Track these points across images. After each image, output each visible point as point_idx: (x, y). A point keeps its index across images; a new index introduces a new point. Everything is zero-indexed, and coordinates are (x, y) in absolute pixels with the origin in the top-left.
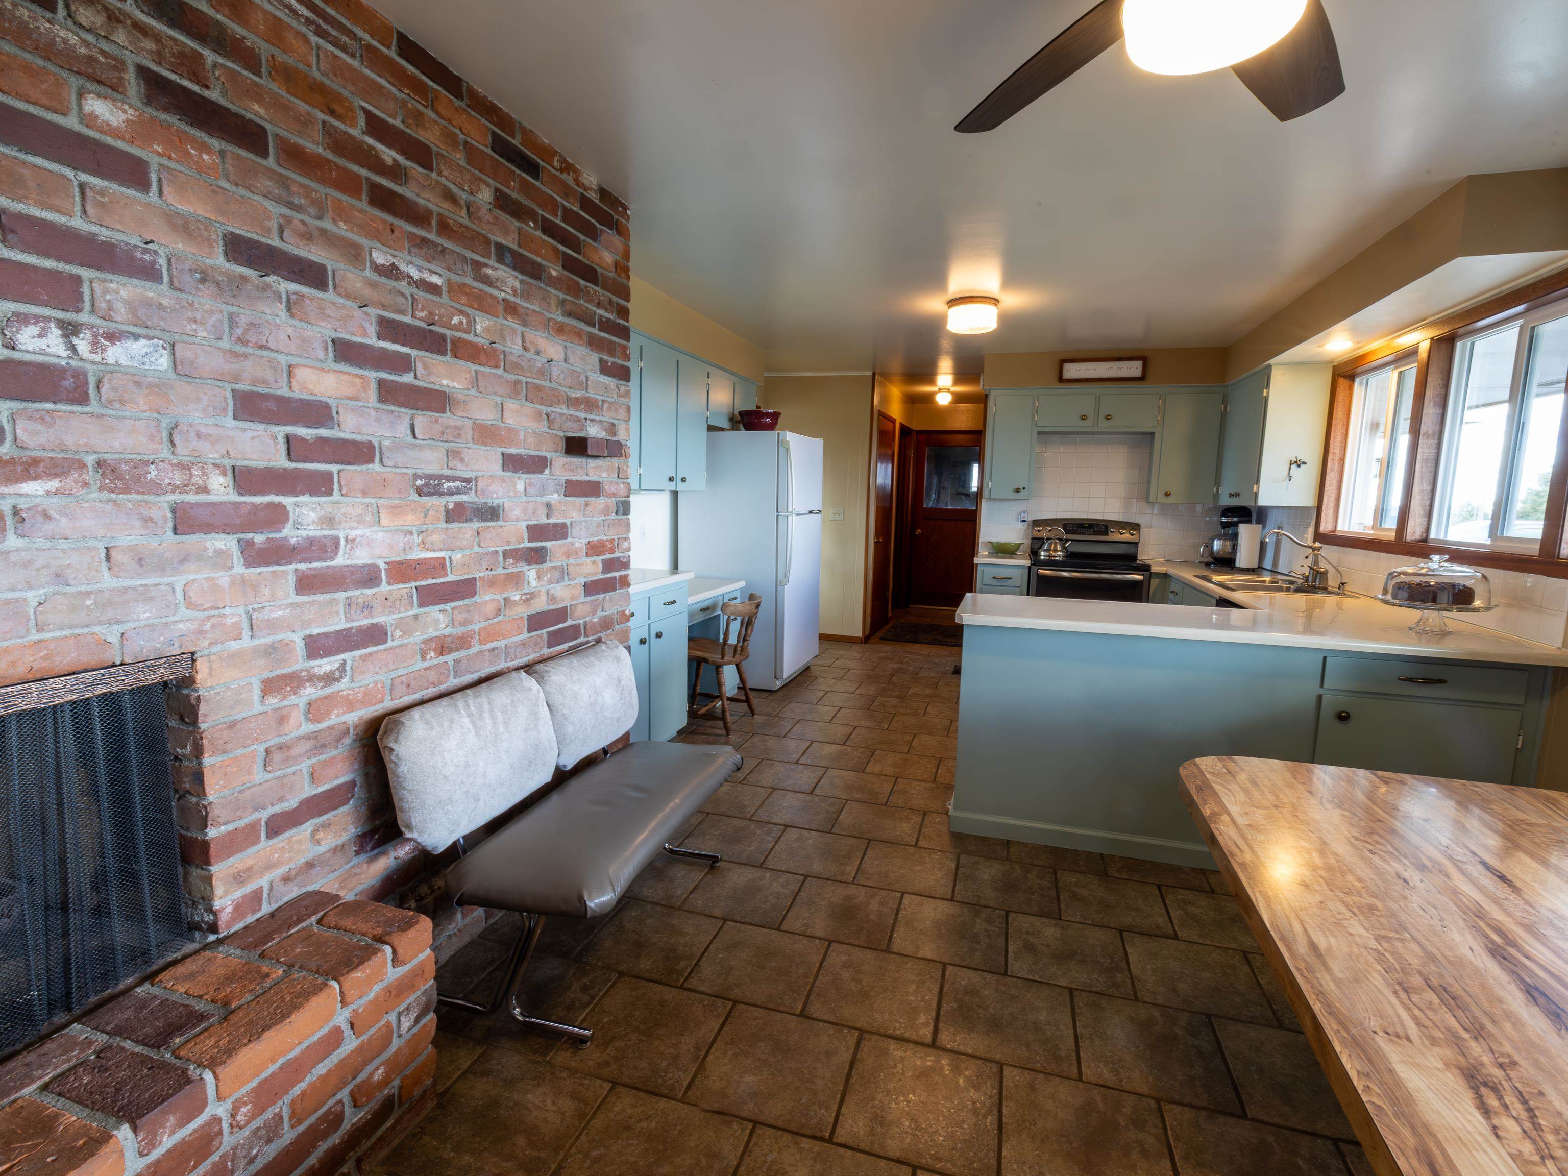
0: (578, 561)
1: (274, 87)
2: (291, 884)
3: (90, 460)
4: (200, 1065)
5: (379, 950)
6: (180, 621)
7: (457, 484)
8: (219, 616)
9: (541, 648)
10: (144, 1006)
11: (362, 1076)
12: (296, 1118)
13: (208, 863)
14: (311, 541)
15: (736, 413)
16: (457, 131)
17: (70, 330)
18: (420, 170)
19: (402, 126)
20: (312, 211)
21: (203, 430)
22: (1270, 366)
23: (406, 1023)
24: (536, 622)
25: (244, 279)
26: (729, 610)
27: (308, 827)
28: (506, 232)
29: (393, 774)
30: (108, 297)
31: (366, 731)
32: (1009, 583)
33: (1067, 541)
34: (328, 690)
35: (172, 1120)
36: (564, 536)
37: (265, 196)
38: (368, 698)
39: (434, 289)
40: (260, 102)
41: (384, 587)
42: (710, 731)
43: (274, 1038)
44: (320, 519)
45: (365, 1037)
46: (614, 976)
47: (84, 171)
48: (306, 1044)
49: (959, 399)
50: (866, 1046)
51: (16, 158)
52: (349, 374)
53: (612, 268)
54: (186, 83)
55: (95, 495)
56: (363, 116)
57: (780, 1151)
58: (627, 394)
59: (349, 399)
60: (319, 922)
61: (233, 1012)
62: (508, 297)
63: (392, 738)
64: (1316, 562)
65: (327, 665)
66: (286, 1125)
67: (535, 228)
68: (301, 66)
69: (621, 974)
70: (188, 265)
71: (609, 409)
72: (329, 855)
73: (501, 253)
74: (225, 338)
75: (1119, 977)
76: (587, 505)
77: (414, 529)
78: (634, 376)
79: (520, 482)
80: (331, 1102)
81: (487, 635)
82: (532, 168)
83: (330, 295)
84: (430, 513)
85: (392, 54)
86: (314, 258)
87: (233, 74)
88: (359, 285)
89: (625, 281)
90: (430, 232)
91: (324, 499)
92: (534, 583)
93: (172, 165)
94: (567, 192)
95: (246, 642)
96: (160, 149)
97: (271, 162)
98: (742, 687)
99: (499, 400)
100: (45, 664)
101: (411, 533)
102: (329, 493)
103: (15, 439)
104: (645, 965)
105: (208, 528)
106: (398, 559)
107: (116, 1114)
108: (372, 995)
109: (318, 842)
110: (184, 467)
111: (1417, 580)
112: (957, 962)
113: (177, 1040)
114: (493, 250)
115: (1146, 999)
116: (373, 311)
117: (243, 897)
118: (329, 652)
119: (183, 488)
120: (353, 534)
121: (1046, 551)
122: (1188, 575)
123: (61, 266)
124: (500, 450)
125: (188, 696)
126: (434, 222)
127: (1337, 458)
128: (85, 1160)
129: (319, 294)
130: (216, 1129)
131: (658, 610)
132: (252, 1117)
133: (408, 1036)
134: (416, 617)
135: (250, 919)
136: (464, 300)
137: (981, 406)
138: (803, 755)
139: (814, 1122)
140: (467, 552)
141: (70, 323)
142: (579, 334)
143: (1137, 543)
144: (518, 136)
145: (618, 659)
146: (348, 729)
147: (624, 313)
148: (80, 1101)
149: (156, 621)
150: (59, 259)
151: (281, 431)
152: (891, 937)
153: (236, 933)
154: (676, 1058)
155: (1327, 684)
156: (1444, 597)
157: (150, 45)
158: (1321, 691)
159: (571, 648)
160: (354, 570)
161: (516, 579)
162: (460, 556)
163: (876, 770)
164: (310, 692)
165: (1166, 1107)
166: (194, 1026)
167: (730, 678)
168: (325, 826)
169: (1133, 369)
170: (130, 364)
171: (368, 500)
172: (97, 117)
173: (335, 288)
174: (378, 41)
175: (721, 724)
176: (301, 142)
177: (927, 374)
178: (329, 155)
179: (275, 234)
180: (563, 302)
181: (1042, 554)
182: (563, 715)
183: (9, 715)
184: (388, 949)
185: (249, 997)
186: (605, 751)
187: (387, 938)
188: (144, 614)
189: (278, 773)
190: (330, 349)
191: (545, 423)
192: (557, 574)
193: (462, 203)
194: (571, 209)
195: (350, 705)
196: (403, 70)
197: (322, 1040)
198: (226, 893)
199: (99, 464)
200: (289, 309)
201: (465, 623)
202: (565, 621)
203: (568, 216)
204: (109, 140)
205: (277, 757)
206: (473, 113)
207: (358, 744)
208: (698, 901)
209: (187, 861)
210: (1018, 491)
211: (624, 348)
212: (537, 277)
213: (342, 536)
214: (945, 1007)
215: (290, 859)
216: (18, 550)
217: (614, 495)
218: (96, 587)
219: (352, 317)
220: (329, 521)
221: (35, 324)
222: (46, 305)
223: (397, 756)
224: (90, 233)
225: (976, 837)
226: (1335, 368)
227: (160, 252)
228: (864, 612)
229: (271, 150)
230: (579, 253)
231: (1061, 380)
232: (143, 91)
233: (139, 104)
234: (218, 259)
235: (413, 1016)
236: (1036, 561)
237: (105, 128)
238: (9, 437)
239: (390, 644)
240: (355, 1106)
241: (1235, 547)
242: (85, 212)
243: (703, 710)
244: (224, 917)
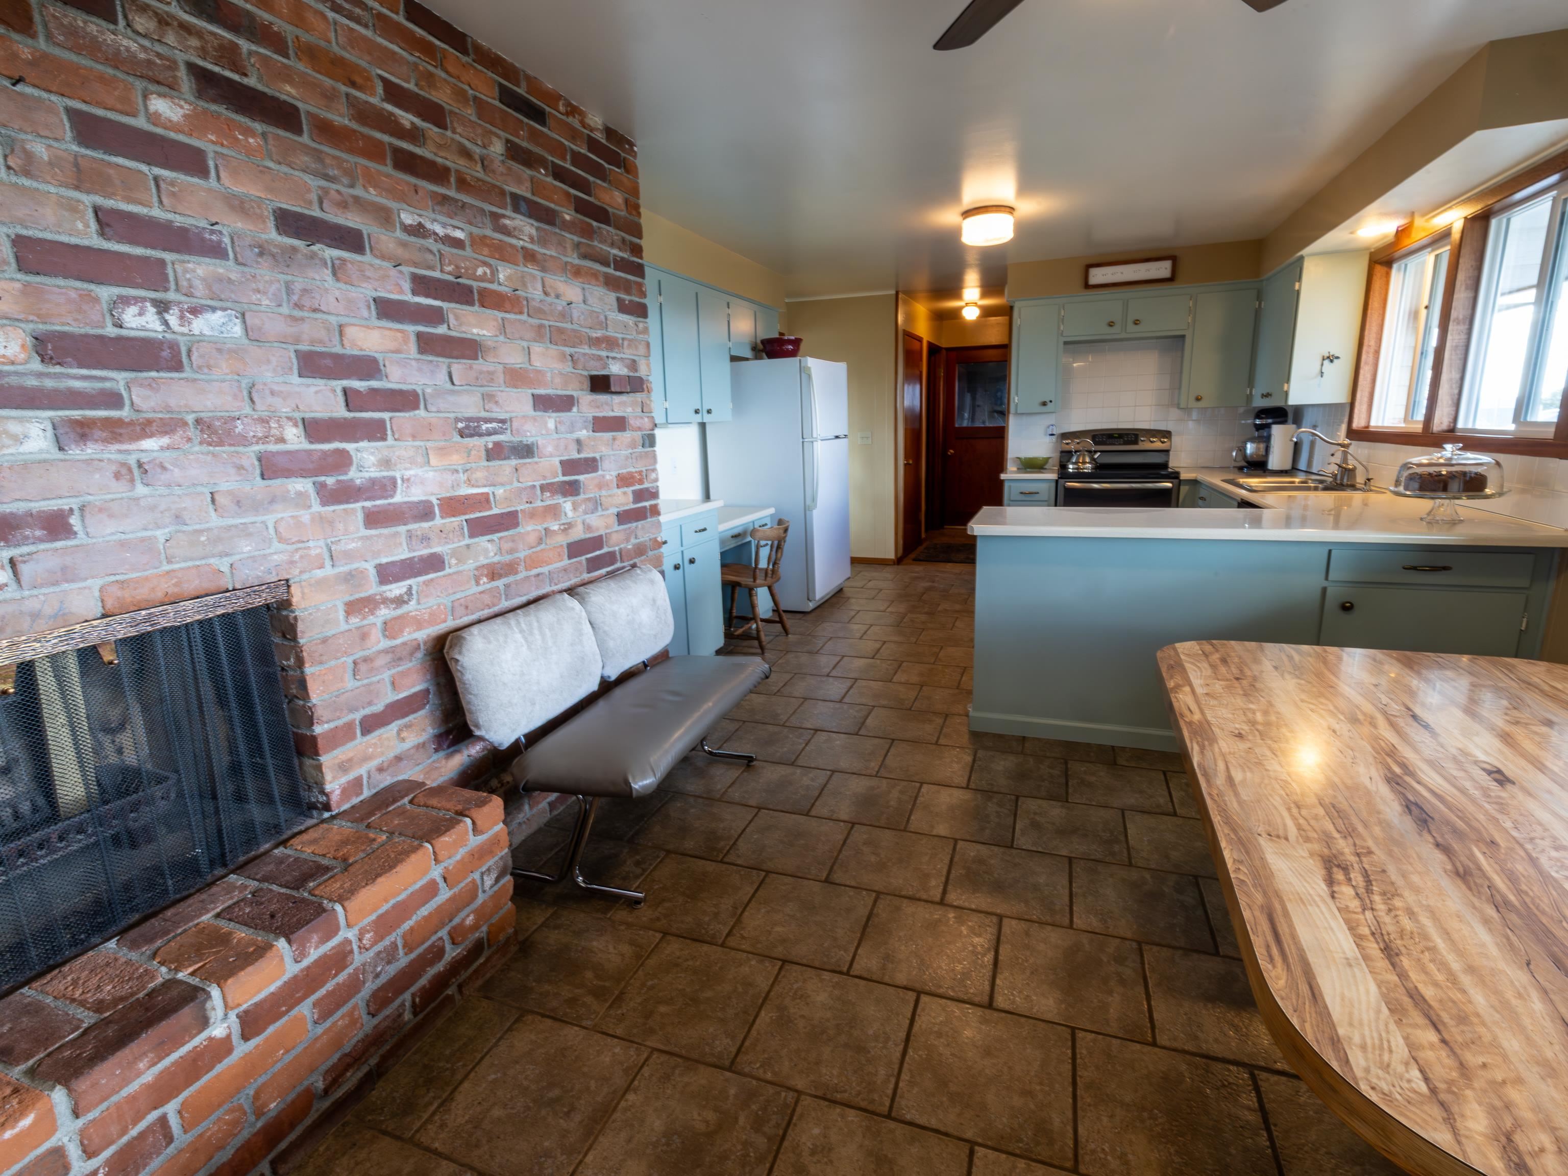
0: (610, 492)
1: (301, 67)
2: (385, 774)
3: (190, 418)
4: (331, 900)
5: (461, 821)
6: (275, 553)
7: (494, 425)
8: (305, 548)
9: (581, 573)
10: (282, 862)
11: (457, 920)
12: (409, 947)
13: (317, 753)
14: (373, 481)
15: (759, 342)
16: (466, 87)
17: (162, 307)
18: (436, 129)
19: (416, 89)
20: (345, 181)
21: (276, 388)
22: (1302, 258)
23: (489, 881)
24: (575, 549)
25: (294, 249)
26: (759, 535)
27: (394, 726)
28: (519, 181)
29: (460, 681)
30: (188, 276)
31: (434, 647)
32: (1036, 497)
33: (1096, 452)
34: (399, 612)
35: (315, 938)
36: (595, 469)
37: (304, 171)
38: (433, 619)
39: (457, 243)
40: (291, 82)
41: (438, 521)
42: (746, 650)
43: (384, 884)
44: (379, 461)
45: (456, 890)
46: (662, 854)
47: (156, 166)
48: (410, 890)
49: (987, 312)
50: (881, 904)
51: (103, 160)
52: (390, 329)
53: (623, 207)
54: (228, 74)
55: (197, 448)
56: (381, 84)
57: (805, 981)
58: (646, 331)
59: (393, 352)
60: (411, 802)
61: (351, 865)
62: (527, 245)
63: (456, 650)
64: (1345, 460)
65: (396, 589)
66: (401, 952)
67: (546, 175)
68: (323, 43)
69: (668, 852)
70: (248, 241)
71: (629, 345)
72: (412, 751)
73: (517, 202)
74: (285, 304)
75: (1116, 848)
76: (614, 439)
77: (460, 468)
78: (653, 312)
79: (551, 420)
80: (434, 938)
81: (532, 562)
82: (539, 116)
83: (368, 258)
84: (473, 452)
85: (400, 18)
86: (350, 224)
87: (265, 59)
88: (391, 246)
89: (636, 219)
90: (449, 188)
91: (380, 444)
92: (570, 514)
93: (225, 151)
94: (574, 135)
95: (328, 571)
96: (213, 138)
97: (305, 139)
98: (776, 610)
99: (525, 344)
100: (176, 590)
101: (457, 471)
102: (384, 438)
103: (132, 404)
104: (689, 845)
105: (288, 473)
106: (448, 495)
107: (274, 932)
108: (458, 857)
109: (403, 740)
110: (264, 421)
111: (1431, 470)
112: (968, 838)
113: (311, 884)
114: (508, 200)
115: (1140, 864)
116: (407, 269)
117: (348, 782)
118: (397, 579)
119: (265, 439)
120: (408, 474)
121: (1076, 463)
122: (1216, 480)
123: (149, 252)
124: (530, 391)
125: (287, 617)
126: (453, 180)
127: (1372, 350)
128: (257, 960)
129: (357, 257)
130: (349, 948)
131: (691, 538)
132: (375, 943)
133: (490, 893)
134: (468, 546)
135: (355, 800)
136: (486, 251)
137: (1007, 318)
138: (834, 668)
139: (833, 960)
140: (508, 487)
141: (161, 302)
142: (595, 275)
143: (1167, 452)
144: (524, 84)
145: (652, 582)
146: (419, 645)
147: (637, 250)
148: (246, 924)
149: (257, 553)
150: (146, 246)
151: (339, 384)
152: (909, 819)
153: (345, 811)
154: (716, 915)
155: (1332, 576)
156: (1454, 486)
157: (194, 42)
158: (1325, 584)
159: (608, 573)
160: (412, 505)
161: (554, 511)
162: (501, 491)
163: (903, 680)
164: (384, 613)
165: (1145, 947)
166: (323, 875)
167: (763, 602)
168: (408, 726)
169: (1162, 269)
170: (211, 333)
171: (417, 443)
172: (160, 115)
173: (371, 250)
174: (388, 8)
175: (756, 643)
176: (330, 116)
177: (953, 289)
178: (354, 126)
179: (316, 206)
180: (578, 246)
181: (1071, 466)
182: (605, 632)
183: (154, 631)
184: (468, 821)
185: (362, 855)
186: (645, 665)
187: (467, 813)
188: (246, 547)
189: (365, 682)
190: (373, 307)
191: (570, 363)
192: (590, 505)
193: (477, 157)
194: (579, 153)
195: (419, 624)
196: (412, 33)
197: (422, 888)
198: (334, 778)
199: (198, 421)
200: (334, 273)
201: (511, 551)
202: (601, 548)
203: (577, 158)
204: (172, 135)
205: (363, 667)
206: (479, 67)
207: (428, 658)
208: (736, 794)
209: (300, 753)
210: (1044, 404)
211: (640, 285)
212: (551, 223)
213: (398, 476)
214: (954, 873)
215: (382, 753)
216: (145, 497)
217: (640, 429)
218: (207, 525)
219: (388, 276)
220: (386, 463)
221: (135, 304)
222: (142, 287)
223: (462, 666)
224: (167, 221)
225: (995, 735)
226: (1371, 254)
227: (225, 232)
228: (896, 534)
229: (305, 127)
230: (590, 195)
231: (1087, 286)
232: (194, 86)
233: (192, 99)
234: (272, 234)
235: (494, 876)
236: (1063, 473)
237: (169, 124)
238: (127, 402)
239: (448, 571)
240: (453, 943)
241: (1267, 449)
242: (161, 202)
243: (740, 631)
244: (335, 798)
